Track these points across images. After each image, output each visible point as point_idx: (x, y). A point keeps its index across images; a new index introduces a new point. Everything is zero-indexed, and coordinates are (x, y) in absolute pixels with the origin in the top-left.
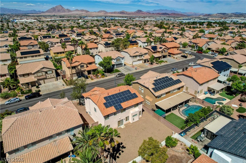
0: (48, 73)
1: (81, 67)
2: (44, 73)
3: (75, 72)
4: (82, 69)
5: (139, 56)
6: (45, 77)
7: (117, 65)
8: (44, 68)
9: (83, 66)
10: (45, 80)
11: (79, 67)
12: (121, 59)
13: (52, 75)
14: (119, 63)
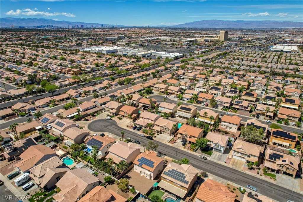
0: (167, 130)
1: (185, 136)
2: (164, 129)
3: (181, 137)
4: (186, 138)
5: (242, 154)
6: (164, 131)
7: (215, 149)
8: (165, 126)
9: (187, 136)
10: (164, 133)
11: (184, 135)
12: (220, 146)
13: (168, 132)
14: (217, 148)
